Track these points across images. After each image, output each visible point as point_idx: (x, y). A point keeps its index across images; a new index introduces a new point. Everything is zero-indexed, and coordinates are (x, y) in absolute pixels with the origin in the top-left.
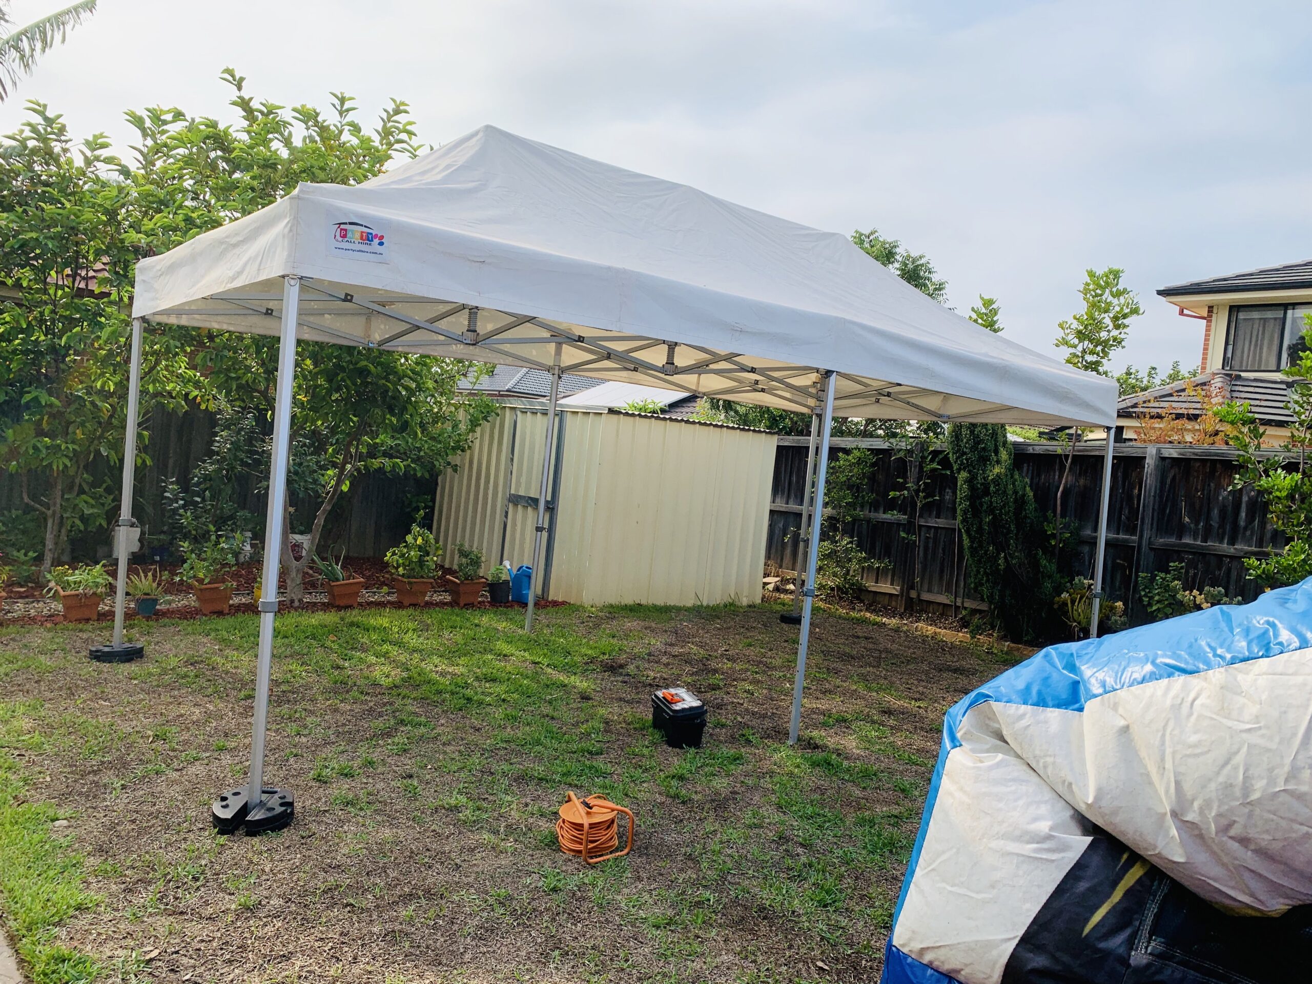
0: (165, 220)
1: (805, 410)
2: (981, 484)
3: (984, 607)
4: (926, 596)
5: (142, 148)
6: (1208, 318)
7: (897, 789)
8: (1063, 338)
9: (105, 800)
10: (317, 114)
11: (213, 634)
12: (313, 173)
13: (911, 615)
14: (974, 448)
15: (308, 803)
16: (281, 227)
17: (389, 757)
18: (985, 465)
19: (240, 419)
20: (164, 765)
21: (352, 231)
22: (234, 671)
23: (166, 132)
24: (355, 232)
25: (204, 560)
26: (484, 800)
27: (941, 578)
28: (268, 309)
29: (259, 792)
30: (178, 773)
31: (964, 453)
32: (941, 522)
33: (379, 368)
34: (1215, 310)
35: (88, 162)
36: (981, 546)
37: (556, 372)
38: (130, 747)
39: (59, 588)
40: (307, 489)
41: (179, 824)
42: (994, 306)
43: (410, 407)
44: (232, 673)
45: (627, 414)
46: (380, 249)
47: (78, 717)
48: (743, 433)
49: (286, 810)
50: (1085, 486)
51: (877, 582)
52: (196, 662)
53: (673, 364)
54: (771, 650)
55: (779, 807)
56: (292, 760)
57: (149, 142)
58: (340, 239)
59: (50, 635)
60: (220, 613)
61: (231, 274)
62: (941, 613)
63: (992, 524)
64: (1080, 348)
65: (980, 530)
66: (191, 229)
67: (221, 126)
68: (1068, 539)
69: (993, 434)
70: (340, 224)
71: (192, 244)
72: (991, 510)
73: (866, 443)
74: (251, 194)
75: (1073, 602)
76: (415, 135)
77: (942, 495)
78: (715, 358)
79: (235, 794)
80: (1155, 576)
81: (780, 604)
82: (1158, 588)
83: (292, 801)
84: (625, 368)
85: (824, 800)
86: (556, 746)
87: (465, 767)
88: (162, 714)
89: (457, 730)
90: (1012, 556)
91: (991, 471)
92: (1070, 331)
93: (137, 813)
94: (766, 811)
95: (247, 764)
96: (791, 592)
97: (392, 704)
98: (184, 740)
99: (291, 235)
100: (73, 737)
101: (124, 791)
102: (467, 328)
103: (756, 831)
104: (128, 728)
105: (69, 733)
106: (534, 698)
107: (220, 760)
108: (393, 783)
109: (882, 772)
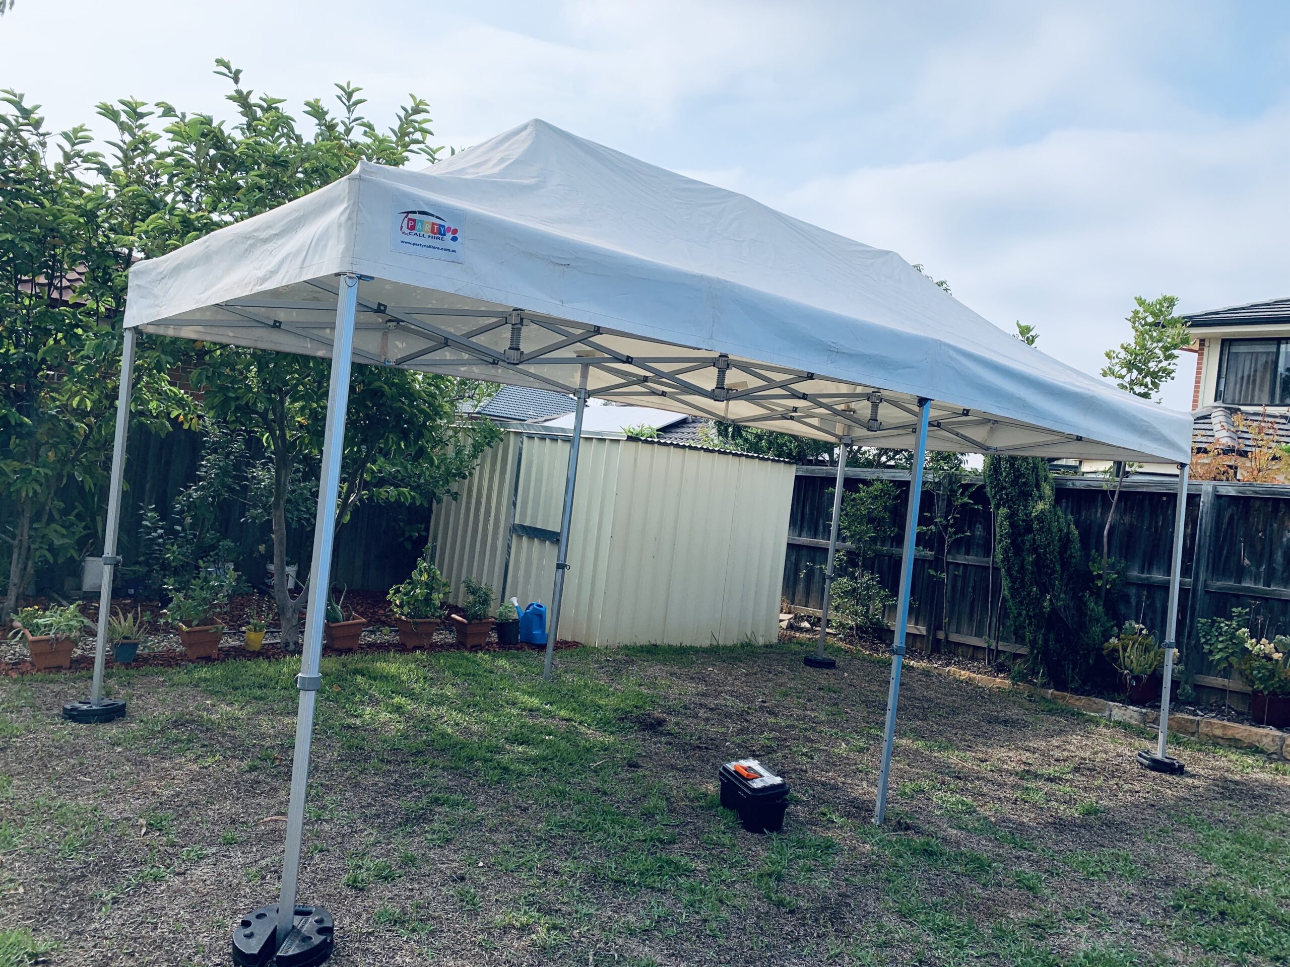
0: (160, 221)
1: (832, 439)
2: (1023, 521)
3: (1023, 650)
4: (954, 638)
5: (121, 145)
6: (1200, 352)
7: (1021, 885)
8: (1110, 369)
9: (92, 920)
10: (326, 110)
11: (203, 685)
13: (940, 658)
14: (1014, 483)
15: (346, 921)
16: (336, 214)
17: (430, 849)
18: (1026, 500)
19: (228, 442)
20: (163, 868)
21: (422, 222)
22: (232, 733)
25: (193, 598)
26: (556, 911)
27: (971, 619)
28: (275, 322)
29: (292, 911)
30: (181, 879)
31: (1004, 488)
32: (971, 559)
33: (394, 389)
34: (1207, 344)
35: (68, 158)
36: (1023, 587)
37: (582, 395)
38: (119, 840)
39: (27, 632)
40: (300, 519)
41: (189, 959)
42: (1033, 333)
43: (426, 432)
44: (230, 736)
45: (646, 441)
46: (452, 245)
47: (54, 798)
48: (762, 462)
49: (326, 939)
50: (1131, 525)
52: (187, 721)
53: (723, 388)
54: (809, 700)
55: (902, 916)
56: (317, 858)
57: (128, 138)
58: (408, 231)
59: (16, 687)
60: (208, 660)
61: (260, 274)
62: (974, 653)
63: (1037, 563)
64: (1127, 379)
65: (1022, 569)
66: (189, 232)
68: (1114, 580)
69: (1034, 468)
70: (408, 213)
71: (205, 242)
72: (1034, 549)
73: (887, 475)
74: (258, 195)
75: (1125, 650)
77: (972, 531)
78: (771, 384)
79: (260, 916)
80: (1214, 622)
81: (798, 643)
82: (1220, 634)
83: (330, 925)
84: (654, 393)
85: (947, 903)
86: (619, 831)
87: (523, 864)
88: (154, 793)
89: (501, 810)
90: (1058, 598)
91: (1034, 507)
92: (1117, 360)
93: (135, 941)
94: (890, 922)
95: (264, 863)
96: (807, 631)
97: (419, 775)
98: (184, 830)
99: (350, 223)
100: (48, 827)
101: (116, 906)
102: (509, 346)
103: (888, 951)
104: (115, 814)
105: (44, 822)
106: (577, 767)
107: (229, 858)
108: (444, 889)
109: (994, 861)
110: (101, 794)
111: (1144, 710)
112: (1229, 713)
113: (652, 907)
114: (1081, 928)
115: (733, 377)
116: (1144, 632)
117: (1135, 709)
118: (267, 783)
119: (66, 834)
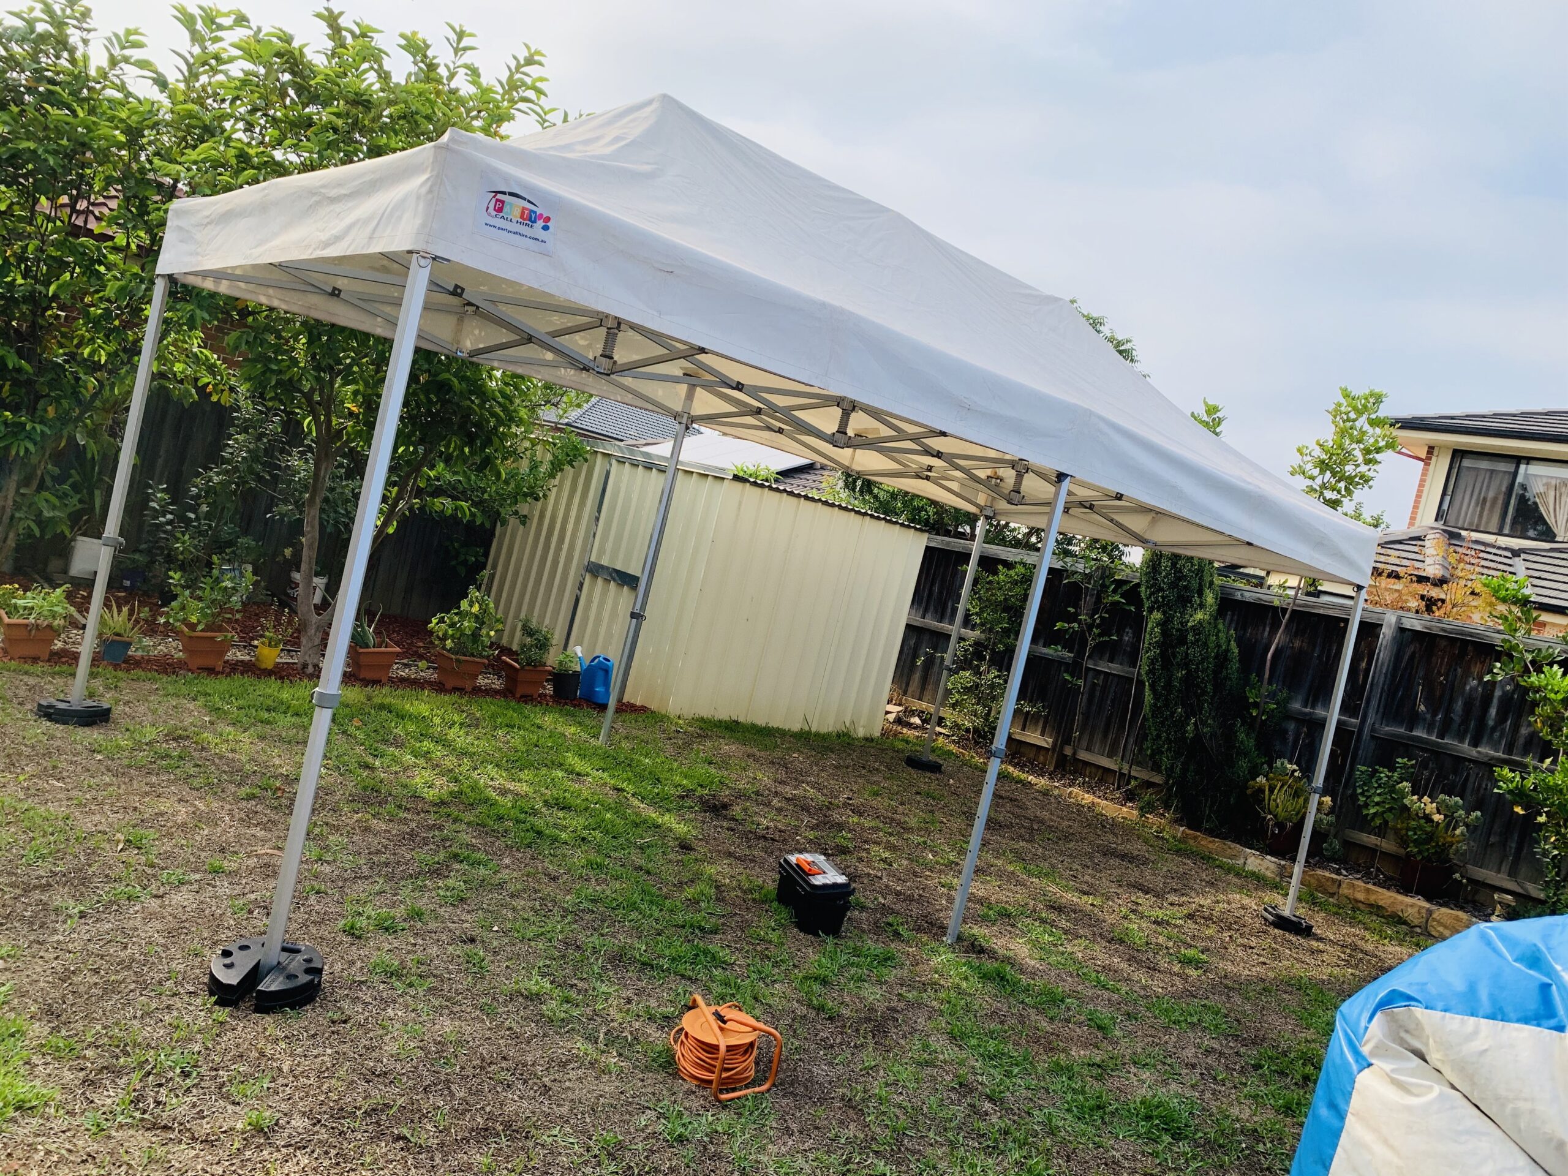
0: (213, 152)
1: (972, 509)
2: (1177, 630)
3: (1157, 779)
4: (1083, 755)
5: (188, 56)
6: (1427, 461)
7: (1092, 1024)
8: (1300, 467)
9: (55, 931)
10: (428, 47)
11: (202, 699)
12: (416, 122)
13: (1063, 776)
14: (1173, 585)
15: (338, 967)
16: (417, 182)
17: (441, 906)
18: (1184, 607)
19: (262, 421)
20: (138, 888)
21: (511, 204)
22: (230, 755)
23: (221, 39)
24: (514, 207)
25: (200, 599)
26: (572, 986)
27: (1105, 736)
28: (335, 289)
29: (279, 948)
30: (158, 901)
31: (1161, 589)
32: (1115, 668)
33: (464, 385)
34: (1436, 452)
35: (114, 62)
36: (1167, 705)
37: (684, 421)
38: (92, 853)
39: (3, 613)
40: (337, 522)
41: (160, 983)
43: (496, 440)
44: (228, 759)
45: (755, 484)
46: (542, 235)
47: (20, 800)
48: (888, 525)
49: (313, 980)
50: (1301, 650)
51: (1023, 729)
52: (180, 737)
53: (845, 433)
54: (902, 804)
55: (953, 1038)
56: (313, 899)
57: (197, 50)
60: (211, 671)
61: (324, 236)
62: (1100, 778)
63: (1185, 680)
64: (1319, 481)
65: (1168, 686)
66: (244, 169)
67: (296, 44)
68: (1273, 710)
69: (1198, 570)
70: (497, 192)
71: (264, 189)
72: (1186, 665)
74: (331, 136)
75: (1271, 791)
76: (545, 95)
77: (1120, 634)
78: (902, 435)
79: (243, 948)
80: (1376, 771)
81: (903, 740)
82: (1380, 786)
83: (320, 966)
84: (769, 428)
85: (1005, 1032)
86: (656, 914)
87: (543, 933)
88: (135, 809)
89: (527, 876)
90: (1204, 723)
91: (1191, 616)
92: (1309, 458)
93: (102, 958)
94: (937, 1042)
95: (252, 897)
96: (916, 727)
97: (440, 828)
98: (166, 852)
99: (430, 196)
100: (13, 830)
101: (83, 921)
102: (600, 352)
103: (928, 1071)
104: (89, 825)
105: (8, 823)
106: (621, 841)
107: (215, 887)
108: (450, 948)
109: (1069, 996)
110: (75, 802)
111: (1283, 863)
112: (1377, 876)
113: (678, 994)
114: (1145, 1075)
115: (858, 422)
116: (1296, 774)
117: (1273, 859)
118: (266, 815)
119: (33, 838)
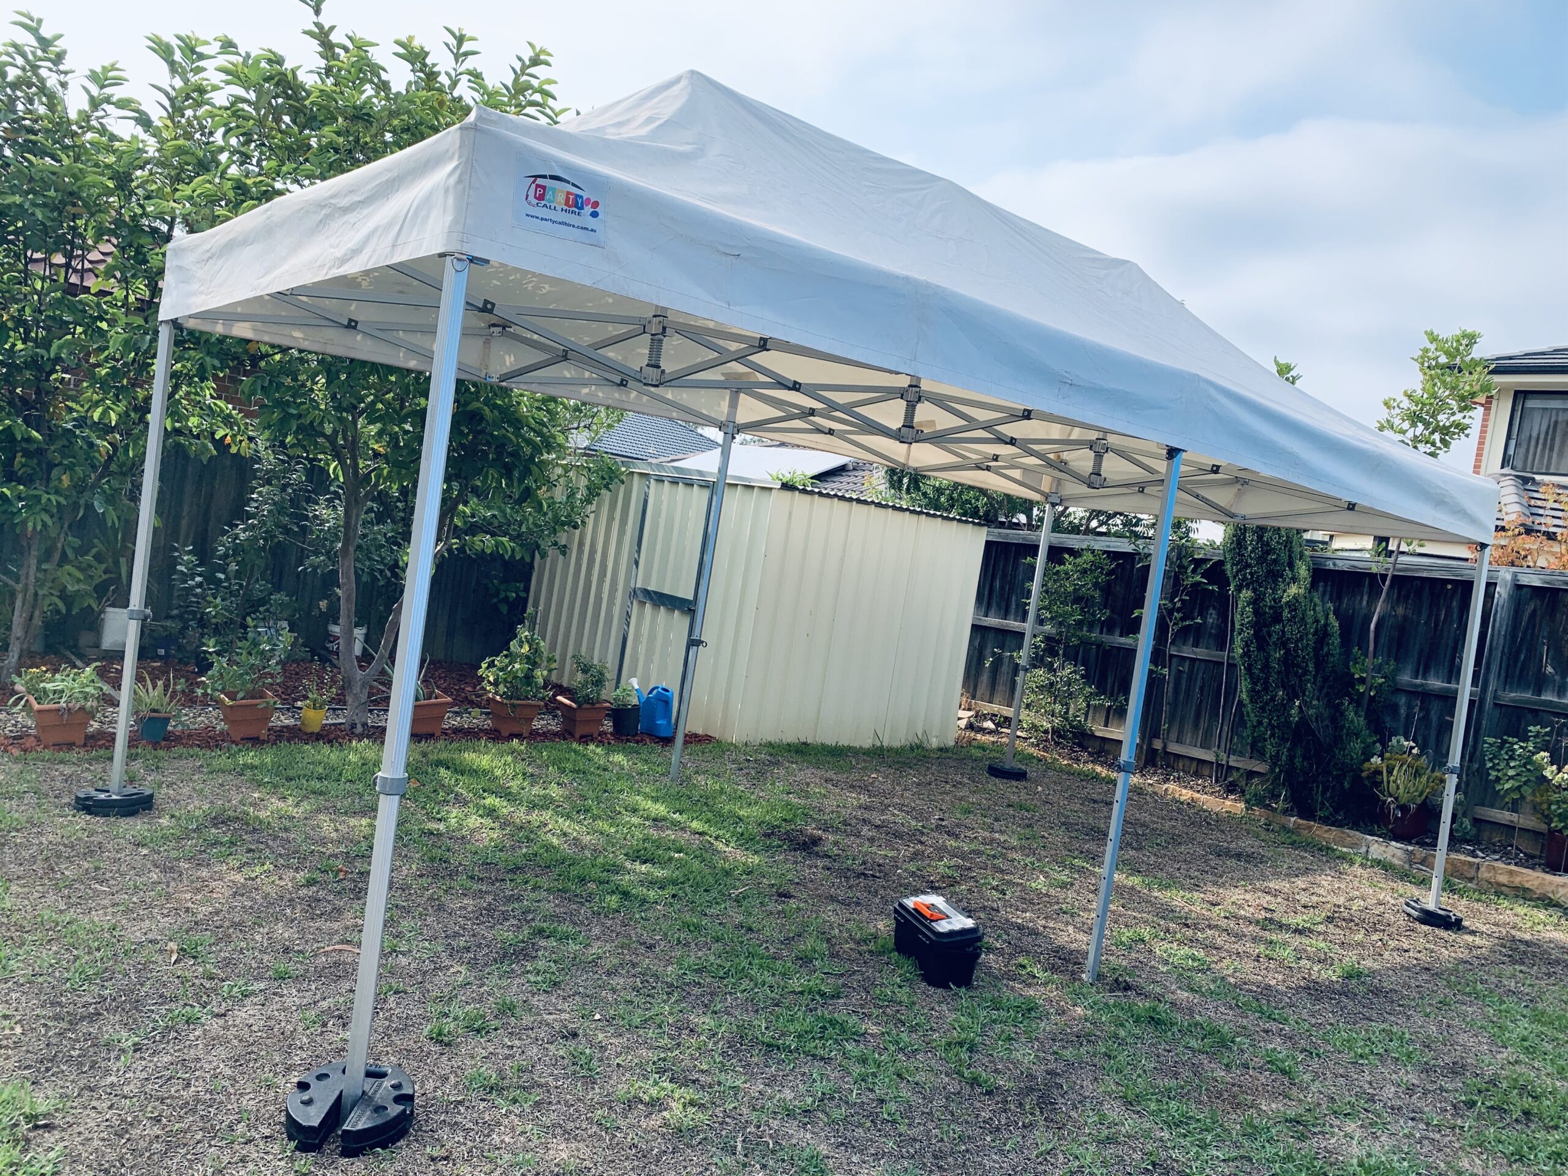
0: (208, 185)
1: (1035, 496)
2: (1271, 608)
3: (1261, 767)
4: (1174, 748)
5: (170, 90)
6: (1487, 406)
7: (1274, 1068)
8: (1388, 421)
9: (107, 1072)
10: (427, 54)
11: (249, 773)
13: (1155, 773)
14: (1261, 560)
15: (430, 1085)
16: (443, 174)
17: (533, 995)
18: (1275, 582)
19: (285, 471)
20: (198, 1008)
21: (554, 190)
22: (284, 835)
23: (203, 70)
24: (558, 192)
25: (238, 664)
26: (694, 1082)
27: (1196, 726)
28: (350, 320)
29: (362, 1074)
30: (221, 1022)
31: (1248, 566)
32: (1200, 653)
33: (496, 413)
34: (1496, 395)
35: (95, 104)
36: (1266, 689)
37: (730, 430)
38: (143, 969)
39: (32, 699)
40: (372, 570)
41: (231, 1127)
42: (1293, 373)
43: (534, 468)
44: (282, 839)
46: (591, 223)
47: (61, 911)
48: (945, 522)
49: (405, 1110)
50: (1405, 617)
51: (1106, 725)
52: (229, 819)
53: (912, 427)
54: (997, 820)
55: (1128, 1103)
56: (392, 1000)
57: (178, 82)
58: (535, 201)
59: (17, 768)
60: (255, 741)
61: (339, 253)
62: (1198, 769)
63: (1285, 661)
64: (1410, 434)
65: (1266, 667)
66: (243, 201)
67: (288, 65)
68: (1381, 685)
69: (1286, 541)
70: (537, 177)
71: (267, 210)
72: (1283, 643)
73: (1100, 544)
75: (1390, 772)
76: (554, 96)
77: (1204, 618)
78: (972, 424)
79: (321, 1077)
80: (1504, 742)
81: (979, 747)
82: (1512, 758)
83: (410, 1092)
84: (819, 430)
85: (1182, 1088)
86: (770, 980)
87: (651, 1018)
88: (187, 910)
89: (622, 947)
90: (1308, 705)
91: (1285, 591)
92: (1398, 411)
93: (162, 1103)
94: (1114, 1111)
95: (325, 1004)
96: (991, 732)
97: (519, 899)
98: (225, 959)
99: (460, 187)
100: (54, 948)
101: (138, 1055)
102: (646, 362)
103: (1111, 1150)
104: (138, 934)
105: (50, 941)
106: (714, 894)
107: (282, 996)
108: (552, 1047)
109: (1238, 1034)
110: (121, 908)
111: (1410, 848)
112: (1517, 855)
113: (814, 1081)
114: (1351, 1126)
115: (925, 413)
116: (1415, 751)
117: (1399, 845)
118: (329, 902)
119: (77, 958)
